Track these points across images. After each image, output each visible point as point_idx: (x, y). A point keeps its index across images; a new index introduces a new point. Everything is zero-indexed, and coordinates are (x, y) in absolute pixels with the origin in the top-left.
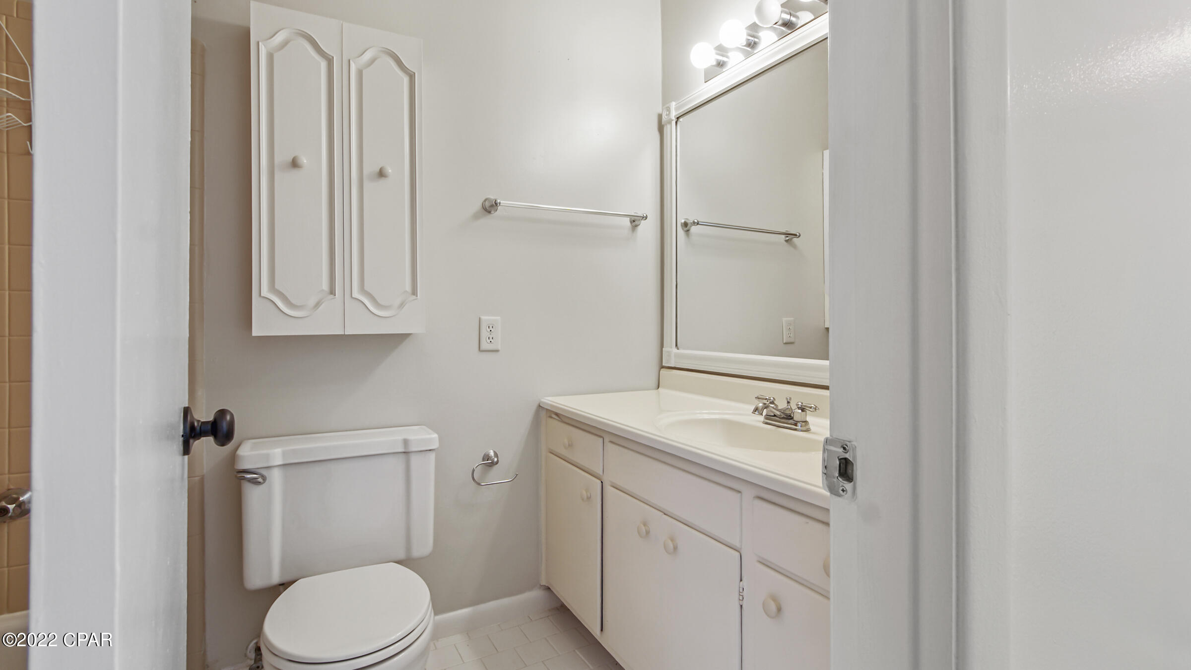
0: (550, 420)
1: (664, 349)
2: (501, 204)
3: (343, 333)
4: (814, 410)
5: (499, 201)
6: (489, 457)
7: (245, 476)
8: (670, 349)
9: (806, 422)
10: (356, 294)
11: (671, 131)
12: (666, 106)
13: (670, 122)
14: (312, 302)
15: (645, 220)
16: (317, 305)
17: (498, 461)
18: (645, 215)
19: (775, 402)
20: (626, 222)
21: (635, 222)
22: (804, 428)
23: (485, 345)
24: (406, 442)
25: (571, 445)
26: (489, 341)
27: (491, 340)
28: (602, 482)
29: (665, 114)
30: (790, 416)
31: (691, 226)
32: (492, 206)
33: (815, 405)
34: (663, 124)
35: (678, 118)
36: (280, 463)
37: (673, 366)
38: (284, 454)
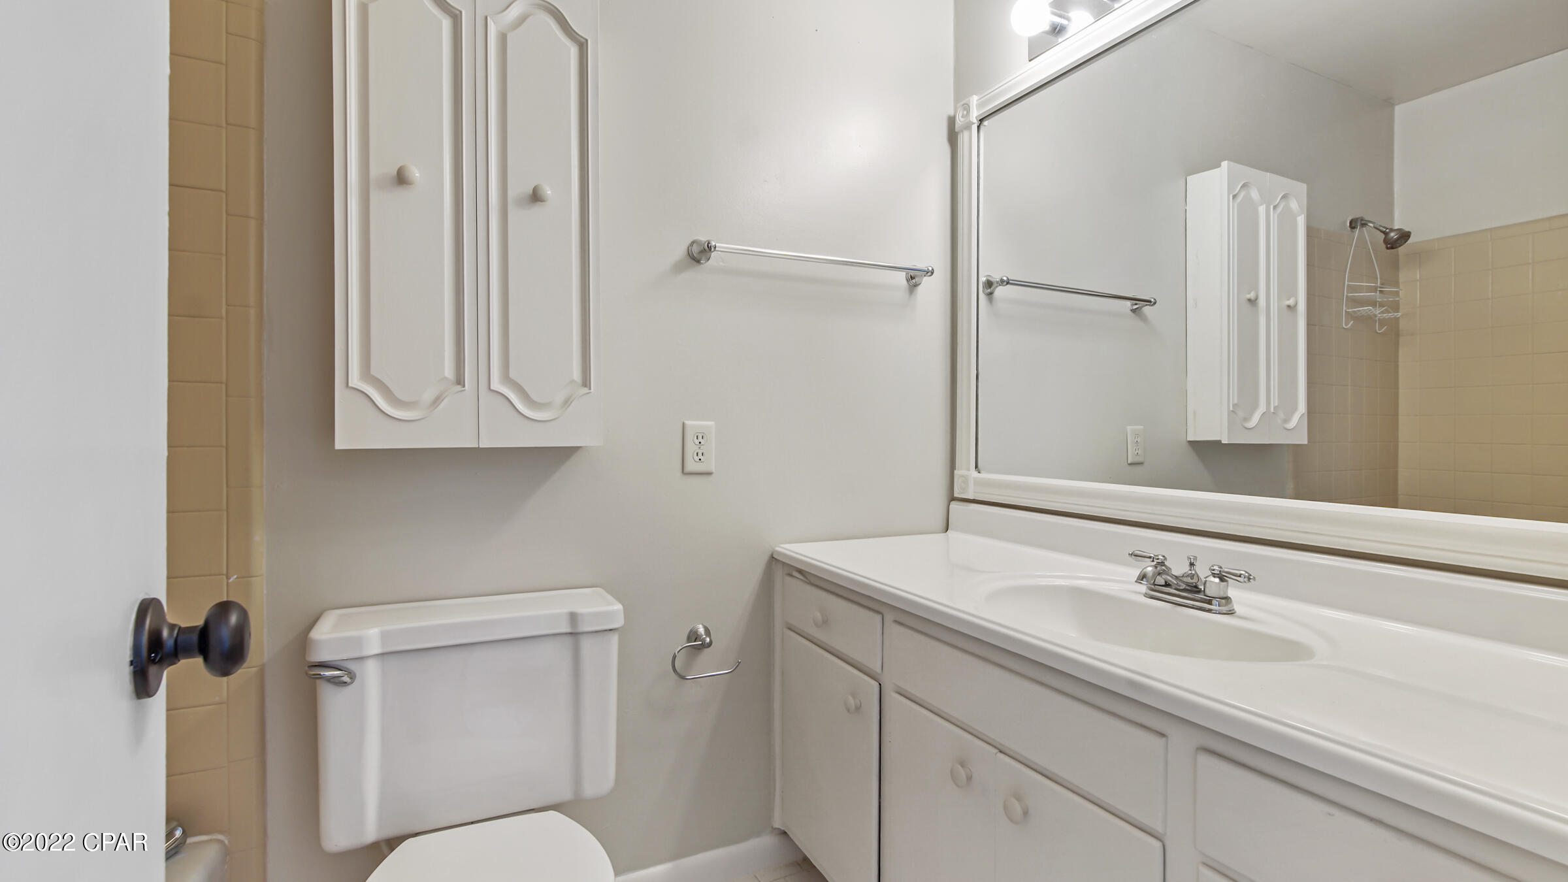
0: (788, 579)
1: (956, 472)
2: (717, 249)
3: (477, 446)
4: (1246, 580)
5: (714, 244)
6: (698, 635)
7: (322, 674)
8: (965, 470)
9: (1227, 599)
10: (496, 385)
11: (969, 140)
12: (962, 103)
13: (968, 127)
14: (428, 396)
15: (930, 276)
16: (437, 401)
17: (711, 642)
18: (930, 269)
19: (1166, 563)
20: (901, 277)
21: (914, 278)
22: (1224, 609)
23: (691, 466)
24: (573, 617)
25: (825, 623)
26: (697, 459)
27: (700, 456)
28: (880, 684)
29: (961, 115)
30: (1196, 587)
31: (997, 287)
32: (703, 251)
33: (1246, 572)
34: (956, 130)
35: (981, 121)
36: (378, 651)
37: (971, 497)
38: (385, 636)
